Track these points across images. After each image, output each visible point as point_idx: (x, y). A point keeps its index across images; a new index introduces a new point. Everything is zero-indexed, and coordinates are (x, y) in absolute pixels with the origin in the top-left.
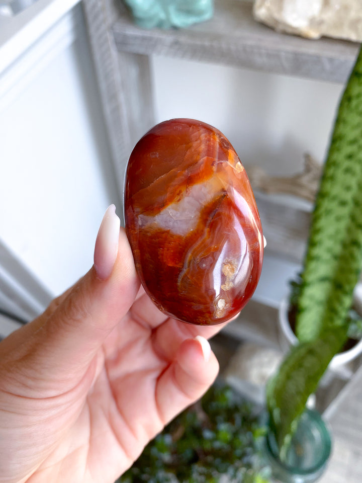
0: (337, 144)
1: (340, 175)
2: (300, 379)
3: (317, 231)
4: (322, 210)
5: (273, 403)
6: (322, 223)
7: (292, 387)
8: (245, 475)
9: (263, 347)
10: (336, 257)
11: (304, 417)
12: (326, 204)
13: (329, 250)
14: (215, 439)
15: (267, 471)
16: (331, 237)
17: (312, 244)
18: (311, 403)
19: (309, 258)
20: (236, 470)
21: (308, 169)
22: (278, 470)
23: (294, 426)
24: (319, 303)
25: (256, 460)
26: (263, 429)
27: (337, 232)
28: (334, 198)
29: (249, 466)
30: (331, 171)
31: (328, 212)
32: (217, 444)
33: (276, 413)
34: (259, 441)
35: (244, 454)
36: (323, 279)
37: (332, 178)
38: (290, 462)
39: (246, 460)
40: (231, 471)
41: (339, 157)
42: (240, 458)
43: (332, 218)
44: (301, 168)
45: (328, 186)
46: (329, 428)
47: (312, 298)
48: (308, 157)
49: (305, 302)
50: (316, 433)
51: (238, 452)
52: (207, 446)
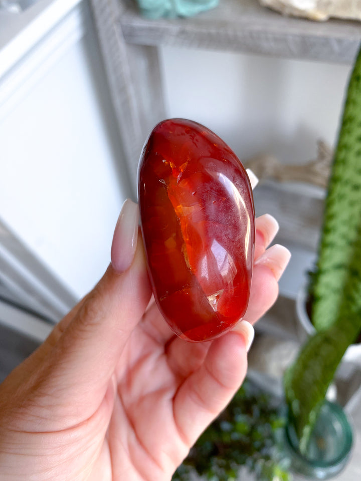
0: (348, 126)
1: (352, 158)
2: (317, 369)
3: (331, 217)
4: (335, 196)
5: (291, 394)
6: (336, 208)
7: (309, 377)
8: (264, 467)
9: (282, 339)
10: (351, 244)
11: (325, 410)
12: (339, 189)
13: (344, 236)
14: (234, 430)
15: (286, 462)
16: (345, 223)
17: (326, 230)
18: (331, 394)
19: (324, 245)
20: (255, 461)
21: (322, 156)
22: (299, 463)
23: (312, 416)
24: (336, 291)
25: (275, 452)
26: (282, 420)
27: (351, 217)
28: (347, 183)
29: (267, 458)
30: (342, 155)
31: (342, 197)
32: (236, 436)
33: (296, 405)
34: (279, 433)
35: (263, 446)
36: (339, 267)
37: (344, 162)
38: (312, 455)
39: (264, 451)
40: (249, 462)
41: (351, 140)
42: (259, 450)
43: (345, 203)
44: (314, 155)
45: (340, 171)
46: (351, 420)
47: (327, 286)
48: (321, 144)
49: (321, 290)
50: (338, 426)
51: (257, 444)
52: (226, 439)
